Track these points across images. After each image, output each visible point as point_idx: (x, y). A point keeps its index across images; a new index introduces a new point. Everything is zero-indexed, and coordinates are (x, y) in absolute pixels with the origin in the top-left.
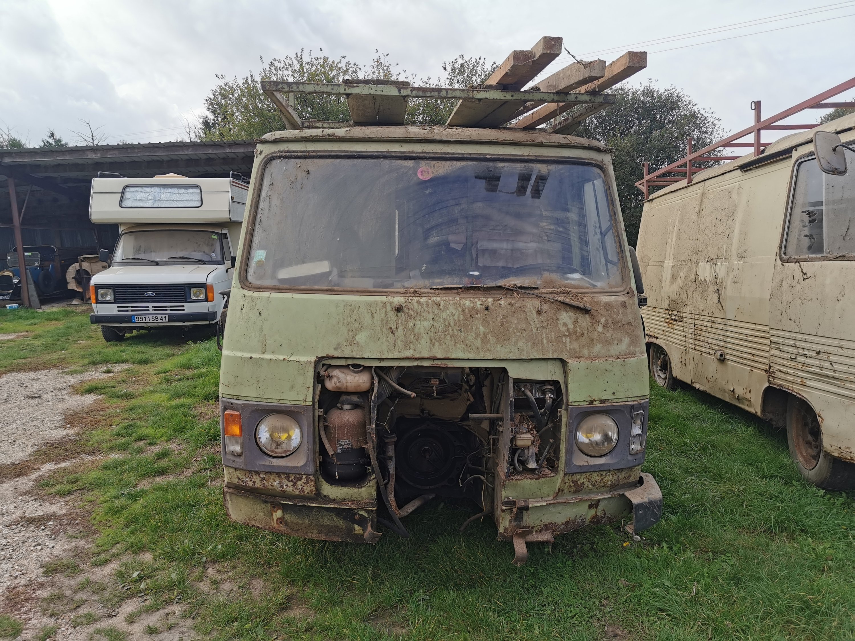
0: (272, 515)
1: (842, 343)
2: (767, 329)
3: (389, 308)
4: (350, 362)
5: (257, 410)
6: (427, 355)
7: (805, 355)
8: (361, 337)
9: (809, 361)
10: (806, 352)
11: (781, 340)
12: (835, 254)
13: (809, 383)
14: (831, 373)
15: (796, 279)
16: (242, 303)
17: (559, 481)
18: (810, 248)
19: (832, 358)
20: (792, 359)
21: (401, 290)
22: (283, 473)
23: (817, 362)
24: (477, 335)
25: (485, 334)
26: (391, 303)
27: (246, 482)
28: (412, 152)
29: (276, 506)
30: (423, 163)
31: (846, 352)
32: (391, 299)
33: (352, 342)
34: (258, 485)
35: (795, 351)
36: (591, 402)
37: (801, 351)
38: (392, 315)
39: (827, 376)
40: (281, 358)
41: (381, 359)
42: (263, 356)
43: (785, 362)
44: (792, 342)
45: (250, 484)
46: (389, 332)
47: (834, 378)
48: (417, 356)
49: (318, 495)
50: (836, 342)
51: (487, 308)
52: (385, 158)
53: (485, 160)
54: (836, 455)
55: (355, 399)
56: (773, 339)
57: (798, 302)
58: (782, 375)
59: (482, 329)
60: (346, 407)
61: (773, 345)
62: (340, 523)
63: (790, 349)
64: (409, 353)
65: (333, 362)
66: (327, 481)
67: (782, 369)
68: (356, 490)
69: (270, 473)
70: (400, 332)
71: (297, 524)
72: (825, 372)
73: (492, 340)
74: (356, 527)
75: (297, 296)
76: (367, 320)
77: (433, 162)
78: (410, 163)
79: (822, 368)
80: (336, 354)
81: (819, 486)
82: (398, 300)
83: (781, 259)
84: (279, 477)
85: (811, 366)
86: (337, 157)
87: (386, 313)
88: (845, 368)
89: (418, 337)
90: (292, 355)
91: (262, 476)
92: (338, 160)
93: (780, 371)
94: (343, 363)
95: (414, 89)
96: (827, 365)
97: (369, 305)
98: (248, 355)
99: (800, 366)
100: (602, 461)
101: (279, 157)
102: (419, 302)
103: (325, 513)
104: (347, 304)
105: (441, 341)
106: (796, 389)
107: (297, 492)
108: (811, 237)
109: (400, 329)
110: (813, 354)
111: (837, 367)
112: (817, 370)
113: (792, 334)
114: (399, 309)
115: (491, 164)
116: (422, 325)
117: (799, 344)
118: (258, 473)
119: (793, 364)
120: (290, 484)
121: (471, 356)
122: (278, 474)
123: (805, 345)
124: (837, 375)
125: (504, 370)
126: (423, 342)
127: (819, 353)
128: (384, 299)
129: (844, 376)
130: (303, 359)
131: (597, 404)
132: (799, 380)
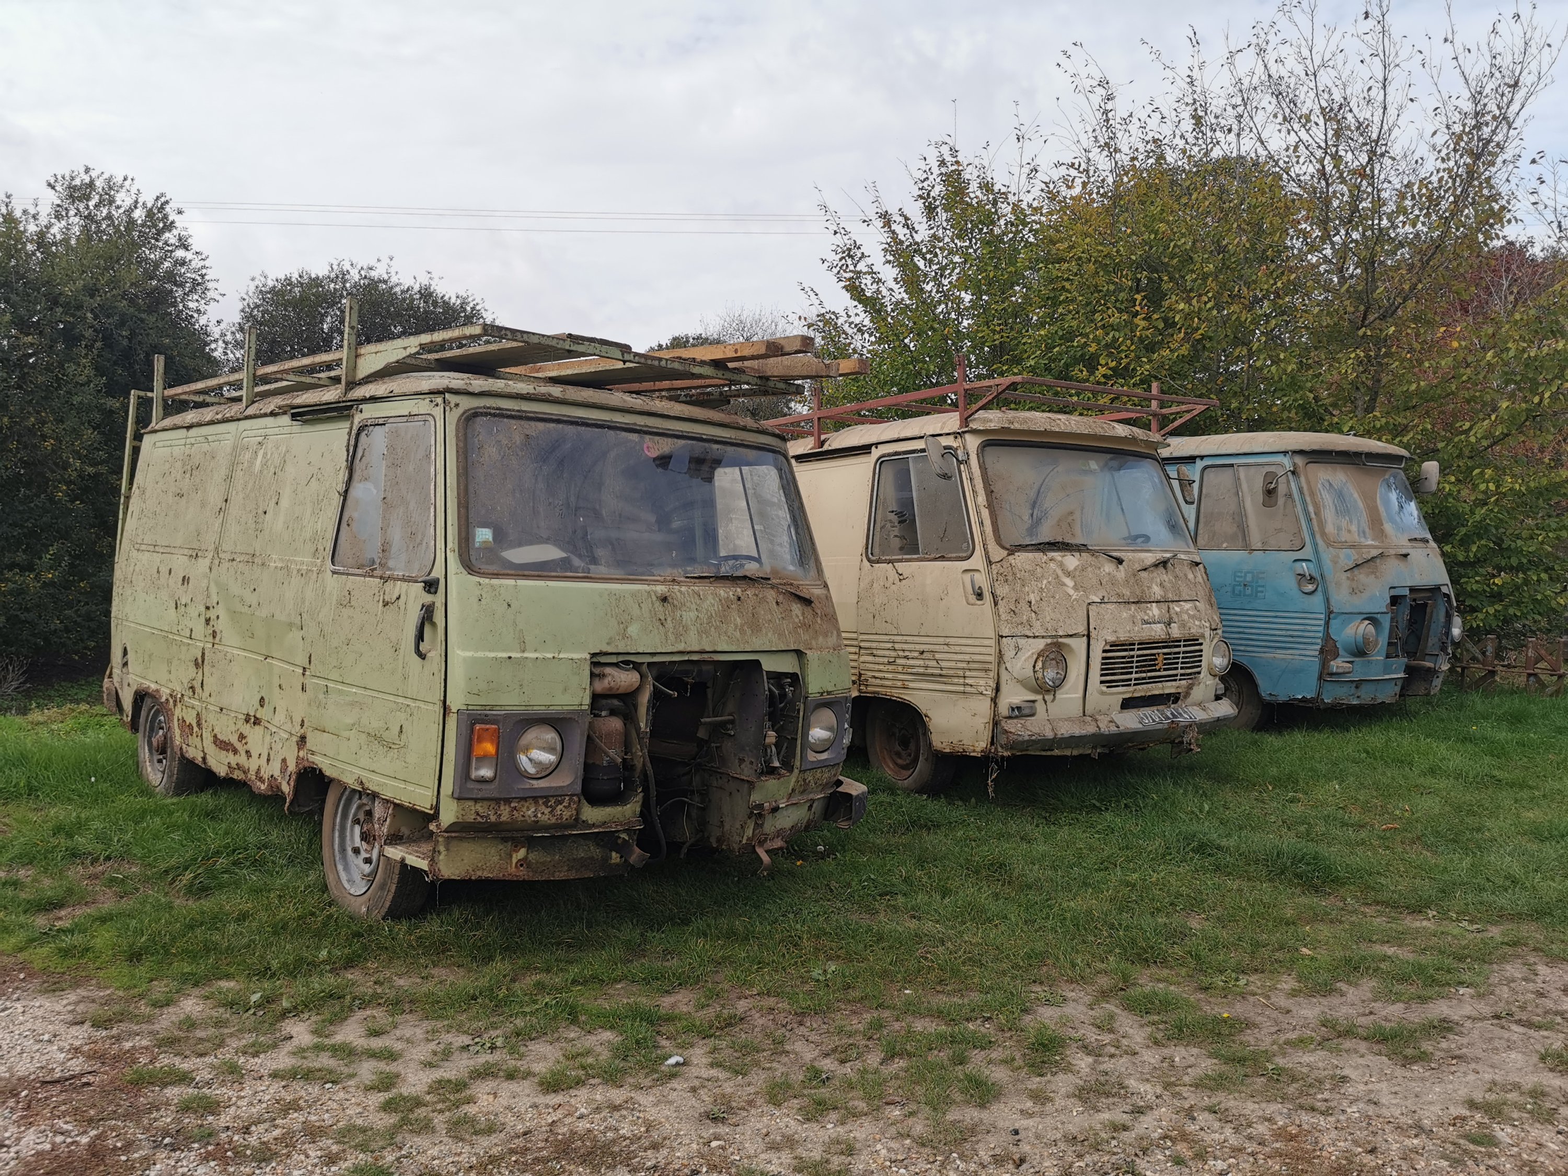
0: (511, 857)
1: (948, 640)
2: (854, 635)
3: (654, 598)
4: (621, 658)
5: (521, 720)
6: (697, 649)
7: (906, 657)
8: (633, 630)
9: (911, 662)
10: (907, 653)
11: (874, 645)
12: (933, 556)
13: (911, 685)
14: (938, 672)
15: (891, 580)
16: (478, 593)
17: (794, 780)
18: (901, 549)
19: (938, 656)
20: (889, 663)
21: (661, 579)
22: (542, 797)
23: (921, 662)
24: (736, 626)
25: (742, 625)
26: (655, 592)
27: (487, 817)
28: (635, 424)
29: (517, 844)
30: (647, 437)
31: (953, 649)
32: (653, 588)
33: (624, 636)
34: (505, 817)
35: (893, 654)
36: (822, 694)
37: (901, 653)
38: (658, 604)
39: (932, 675)
40: (550, 656)
41: (653, 654)
42: (526, 655)
43: (881, 667)
44: (889, 645)
45: (493, 818)
46: (658, 624)
47: (941, 675)
48: (689, 649)
49: (577, 821)
50: (941, 640)
51: (739, 599)
52: (610, 428)
53: (700, 440)
54: (948, 750)
55: (616, 702)
56: (862, 644)
57: (895, 603)
58: (878, 682)
59: (739, 621)
60: (604, 713)
61: (862, 651)
62: (595, 852)
63: (887, 653)
64: (681, 647)
65: (603, 660)
66: (589, 803)
67: (877, 674)
68: (619, 809)
69: (525, 799)
70: (669, 624)
71: (543, 863)
72: (930, 671)
73: (749, 632)
74: (614, 854)
75: (550, 583)
76: (636, 611)
77: (657, 438)
78: (634, 437)
79: (927, 667)
80: (610, 649)
81: (920, 791)
82: (661, 589)
83: (869, 560)
84: (536, 803)
85: (913, 667)
86: (558, 421)
87: (653, 604)
88: (952, 664)
89: (686, 629)
90: (560, 652)
91: (513, 805)
92: (561, 426)
93: (874, 677)
94: (614, 659)
95: (636, 354)
96: (934, 663)
97: (634, 595)
98: (505, 655)
99: (900, 669)
100: (824, 756)
101: (486, 414)
102: (680, 591)
103: (582, 842)
104: (611, 593)
105: (707, 632)
106: (897, 694)
107: (553, 821)
108: (902, 537)
109: (669, 619)
110: (916, 654)
111: (943, 664)
112: (921, 670)
113: (888, 637)
114: (664, 599)
115: (707, 445)
116: (689, 616)
117: (897, 646)
118: (508, 801)
119: (891, 668)
120: (547, 811)
121: (734, 649)
122: (535, 799)
123: (905, 646)
124: (944, 672)
125: (757, 663)
126: (692, 633)
127: (922, 653)
128: (646, 587)
129: (951, 672)
130: (575, 656)
131: (825, 696)
132: (899, 684)
